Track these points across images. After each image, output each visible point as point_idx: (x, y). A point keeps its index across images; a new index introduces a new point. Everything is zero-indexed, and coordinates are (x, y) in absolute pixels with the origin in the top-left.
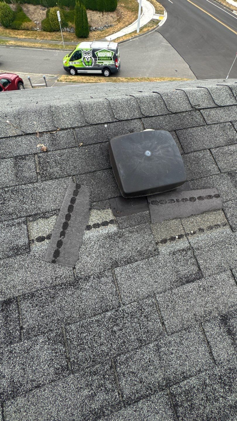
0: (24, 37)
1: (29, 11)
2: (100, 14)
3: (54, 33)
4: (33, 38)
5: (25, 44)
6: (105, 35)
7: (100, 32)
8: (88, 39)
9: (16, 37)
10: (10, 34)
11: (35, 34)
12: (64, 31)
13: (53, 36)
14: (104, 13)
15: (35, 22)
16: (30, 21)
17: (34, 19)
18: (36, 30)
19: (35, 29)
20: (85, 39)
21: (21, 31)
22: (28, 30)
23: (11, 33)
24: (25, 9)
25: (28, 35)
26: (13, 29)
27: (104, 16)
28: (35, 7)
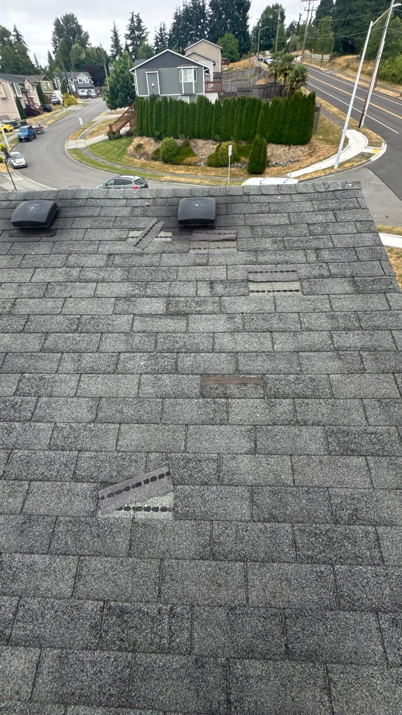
0: (183, 172)
1: (196, 146)
2: (286, 147)
3: (220, 169)
4: (194, 173)
5: (182, 179)
6: (287, 171)
7: (281, 168)
8: (263, 175)
9: (174, 172)
10: (168, 169)
11: (197, 169)
12: (234, 166)
13: (218, 171)
14: (291, 147)
15: (201, 157)
16: (195, 155)
17: (201, 154)
18: (199, 166)
19: (199, 164)
20: (260, 175)
21: (181, 166)
22: (190, 165)
23: (169, 168)
24: (192, 144)
25: (189, 170)
26: (174, 164)
27: (291, 150)
28: (205, 142)
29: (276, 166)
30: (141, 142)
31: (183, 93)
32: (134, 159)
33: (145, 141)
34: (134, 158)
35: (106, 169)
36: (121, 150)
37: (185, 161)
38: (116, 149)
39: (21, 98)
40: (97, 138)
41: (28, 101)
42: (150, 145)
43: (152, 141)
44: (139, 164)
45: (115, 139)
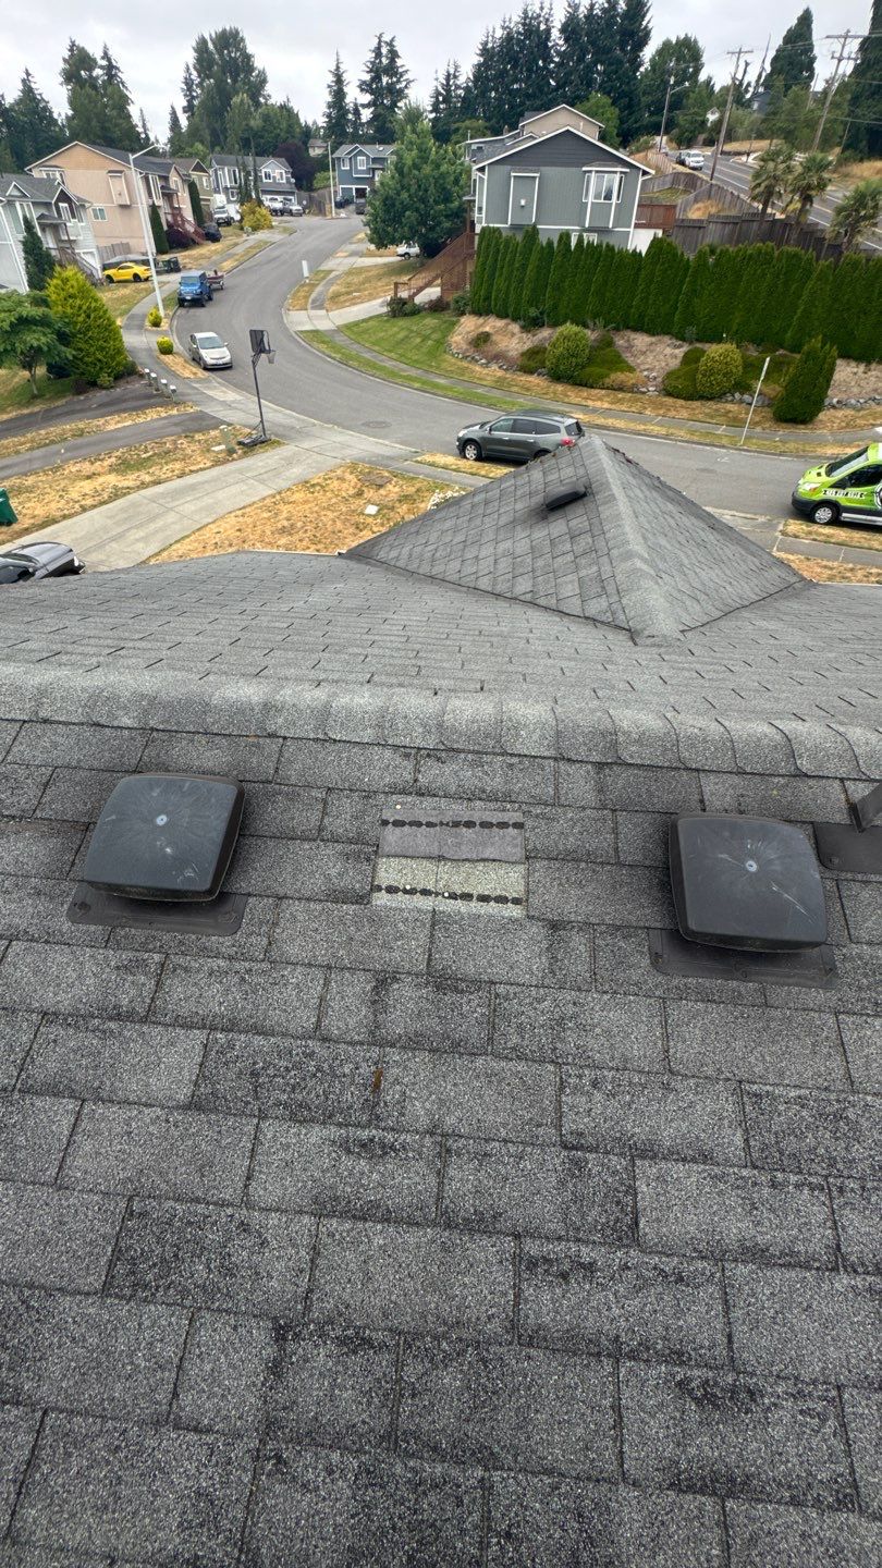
0: (606, 405)
1: (630, 347)
2: (861, 367)
3: (698, 403)
4: (634, 409)
5: (620, 424)
6: (872, 421)
7: (853, 413)
8: (810, 426)
9: (585, 404)
10: (567, 396)
11: (637, 400)
12: (732, 401)
13: (694, 409)
14: (873, 366)
15: (646, 373)
16: (631, 369)
17: (642, 367)
18: (644, 393)
19: (644, 389)
20: (802, 426)
21: (597, 391)
22: (621, 389)
23: (569, 393)
24: (620, 342)
25: (620, 401)
26: (576, 384)
27: (870, 373)
28: (653, 339)
29: (841, 409)
30: (487, 329)
31: (587, 226)
32: (471, 366)
33: (494, 327)
34: (470, 362)
35: (417, 385)
36: (430, 342)
37: (607, 380)
38: (418, 340)
39: (159, 207)
40: (355, 309)
41: (173, 215)
42: (513, 340)
43: (515, 328)
44: (489, 378)
45: (406, 315)
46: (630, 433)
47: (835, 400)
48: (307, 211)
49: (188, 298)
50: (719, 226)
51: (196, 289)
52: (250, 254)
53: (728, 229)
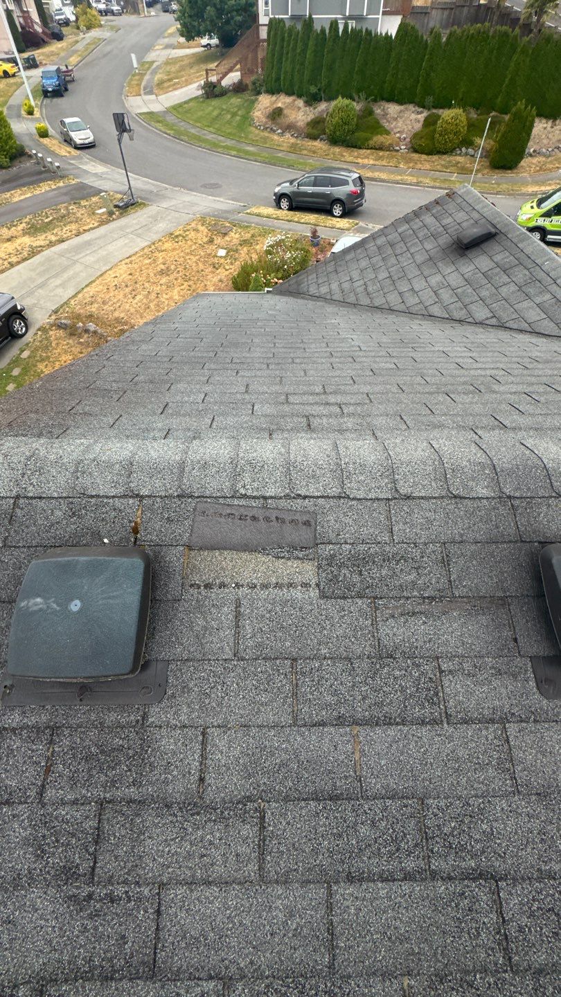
0: (372, 162)
1: (385, 115)
2: (547, 123)
3: (435, 157)
4: (391, 164)
6: (557, 165)
7: (545, 159)
8: (515, 171)
9: (356, 161)
10: (343, 156)
11: (393, 157)
12: (460, 154)
13: (433, 162)
14: (558, 122)
15: (398, 135)
16: (388, 133)
17: (396, 130)
18: (398, 151)
19: (398, 148)
20: (510, 172)
21: (364, 151)
22: (381, 148)
23: (345, 154)
24: (378, 111)
25: (381, 158)
26: (349, 146)
27: (555, 128)
28: (402, 107)
29: (535, 156)
30: (280, 105)
31: (347, 14)
32: (271, 135)
33: (285, 103)
34: (269, 132)
35: (234, 153)
36: (238, 118)
37: (371, 143)
38: (229, 116)
39: (12, 11)
40: (177, 92)
41: (24, 18)
42: (300, 113)
43: (300, 103)
44: (285, 144)
45: (216, 96)
46: (391, 183)
47: (532, 150)
48: (125, 11)
49: (50, 89)
50: (440, 12)
51: (54, 81)
52: (89, 50)
53: (446, 13)
